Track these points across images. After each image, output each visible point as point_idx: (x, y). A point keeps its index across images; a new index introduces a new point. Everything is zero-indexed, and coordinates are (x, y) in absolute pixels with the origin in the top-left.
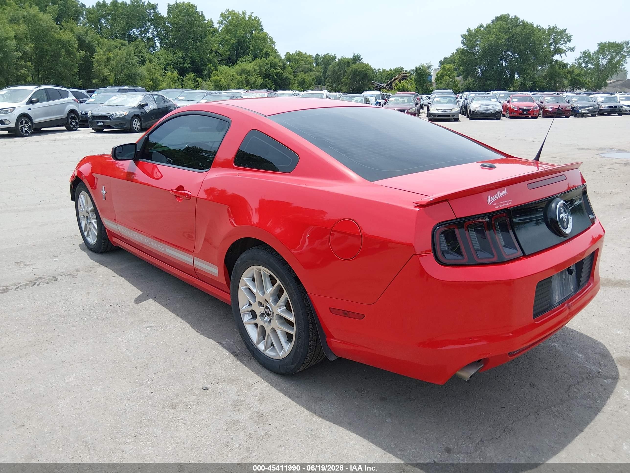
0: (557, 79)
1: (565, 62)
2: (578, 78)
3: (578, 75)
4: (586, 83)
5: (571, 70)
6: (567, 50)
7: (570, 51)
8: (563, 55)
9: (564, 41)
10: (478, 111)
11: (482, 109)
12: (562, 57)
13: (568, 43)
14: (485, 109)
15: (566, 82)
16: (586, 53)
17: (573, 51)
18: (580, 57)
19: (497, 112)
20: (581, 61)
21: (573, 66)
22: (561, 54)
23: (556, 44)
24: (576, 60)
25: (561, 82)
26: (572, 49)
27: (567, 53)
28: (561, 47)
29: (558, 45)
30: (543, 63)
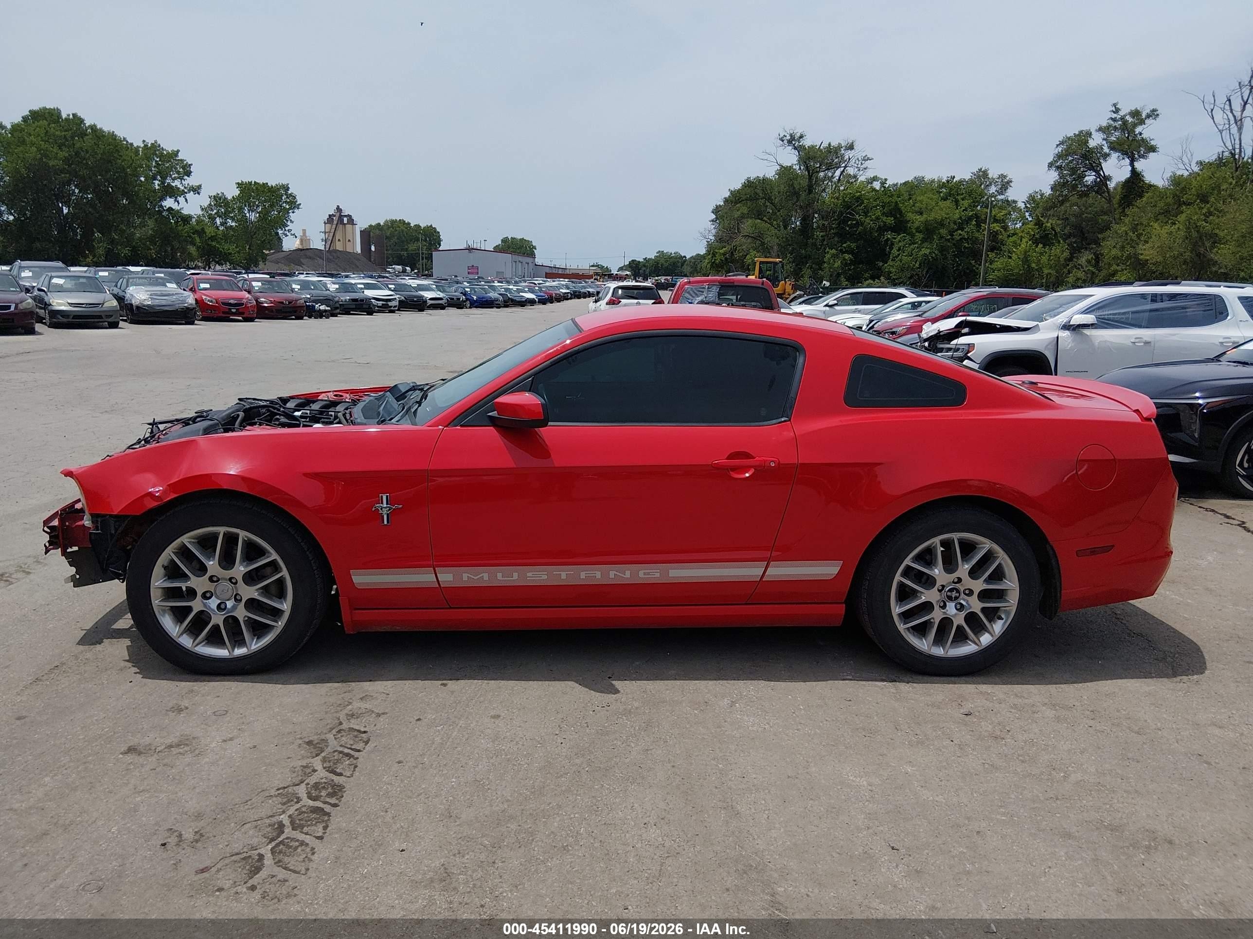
0: (176, 244)
1: (185, 212)
2: (214, 243)
3: (213, 238)
4: (230, 254)
5: (198, 228)
6: (186, 191)
7: (192, 192)
8: (181, 199)
9: (178, 172)
10: (148, 306)
11: (157, 302)
12: (179, 203)
13: (186, 177)
14: (164, 303)
15: (192, 249)
16: (220, 199)
17: (199, 193)
18: (210, 204)
19: (187, 308)
20: (213, 213)
21: (199, 221)
22: (176, 198)
23: (164, 178)
24: (202, 209)
25: (184, 251)
26: (196, 190)
27: (187, 195)
28: (173, 184)
29: (168, 180)
30: (144, 212)
